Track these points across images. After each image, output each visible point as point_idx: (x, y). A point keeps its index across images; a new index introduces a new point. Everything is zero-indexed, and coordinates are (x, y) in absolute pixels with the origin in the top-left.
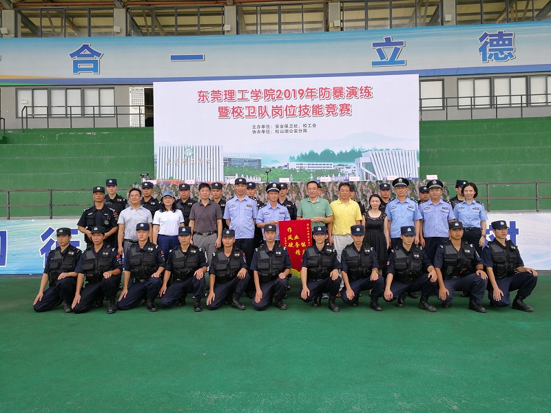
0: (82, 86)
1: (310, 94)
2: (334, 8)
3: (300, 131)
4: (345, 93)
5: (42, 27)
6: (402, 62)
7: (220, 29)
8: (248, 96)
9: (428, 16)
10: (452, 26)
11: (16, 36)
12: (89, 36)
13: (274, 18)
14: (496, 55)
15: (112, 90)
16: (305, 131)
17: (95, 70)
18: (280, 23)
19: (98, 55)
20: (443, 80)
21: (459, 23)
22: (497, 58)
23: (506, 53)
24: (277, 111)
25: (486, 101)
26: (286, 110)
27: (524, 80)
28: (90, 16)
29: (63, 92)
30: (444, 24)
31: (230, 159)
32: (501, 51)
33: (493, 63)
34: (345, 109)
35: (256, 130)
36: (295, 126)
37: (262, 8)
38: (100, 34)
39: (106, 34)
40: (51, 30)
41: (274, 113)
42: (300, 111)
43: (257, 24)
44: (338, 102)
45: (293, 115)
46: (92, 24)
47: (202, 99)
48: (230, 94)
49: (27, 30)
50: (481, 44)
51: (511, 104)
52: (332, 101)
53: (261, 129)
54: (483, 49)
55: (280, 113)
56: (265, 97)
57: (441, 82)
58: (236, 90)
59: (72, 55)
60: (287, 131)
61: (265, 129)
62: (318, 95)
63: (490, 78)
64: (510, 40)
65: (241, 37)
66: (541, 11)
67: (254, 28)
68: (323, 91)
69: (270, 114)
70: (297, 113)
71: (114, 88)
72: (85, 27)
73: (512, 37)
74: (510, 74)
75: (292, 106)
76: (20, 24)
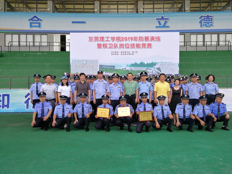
0: (34, 33)
1: (135, 39)
2: (140, 3)
3: (131, 54)
4: (150, 39)
5: (16, 7)
6: (168, 27)
7: (92, 10)
8: (109, 39)
9: (178, 8)
10: (189, 13)
11: (5, 11)
12: (37, 12)
13: (115, 7)
14: (206, 25)
15: (46, 36)
16: (133, 54)
17: (39, 26)
18: (118, 9)
19: (41, 20)
20: (184, 34)
21: (191, 11)
22: (206, 26)
23: (210, 24)
24: (122, 46)
25: (202, 43)
26: (125, 45)
27: (217, 35)
28: (37, 3)
29: (25, 36)
30: (185, 11)
31: (102, 65)
32: (208, 23)
33: (204, 28)
34: (150, 45)
35: (113, 53)
36: (129, 52)
37: (111, 2)
38: (41, 11)
39: (44, 11)
40: (19, 9)
41: (120, 47)
42: (131, 46)
43: (108, 9)
44: (147, 43)
45: (128, 47)
46: (38, 7)
47: (90, 40)
48: (102, 39)
49: (9, 9)
50: (200, 20)
51: (211, 45)
52: (144, 42)
53: (115, 53)
54: (201, 22)
55: (123, 46)
56: (117, 40)
57: (183, 35)
58: (105, 37)
59: (29, 20)
60: (125, 54)
61: (117, 53)
62: (138, 40)
63: (203, 34)
64: (212, 19)
65: (102, 14)
66: (224, 7)
67: (107, 10)
68: (141, 38)
69: (119, 47)
70: (130, 47)
71: (47, 34)
72: (35, 8)
73: (213, 18)
74: (211, 33)
75: (128, 44)
76: (6, 6)
